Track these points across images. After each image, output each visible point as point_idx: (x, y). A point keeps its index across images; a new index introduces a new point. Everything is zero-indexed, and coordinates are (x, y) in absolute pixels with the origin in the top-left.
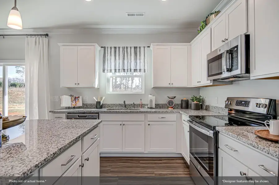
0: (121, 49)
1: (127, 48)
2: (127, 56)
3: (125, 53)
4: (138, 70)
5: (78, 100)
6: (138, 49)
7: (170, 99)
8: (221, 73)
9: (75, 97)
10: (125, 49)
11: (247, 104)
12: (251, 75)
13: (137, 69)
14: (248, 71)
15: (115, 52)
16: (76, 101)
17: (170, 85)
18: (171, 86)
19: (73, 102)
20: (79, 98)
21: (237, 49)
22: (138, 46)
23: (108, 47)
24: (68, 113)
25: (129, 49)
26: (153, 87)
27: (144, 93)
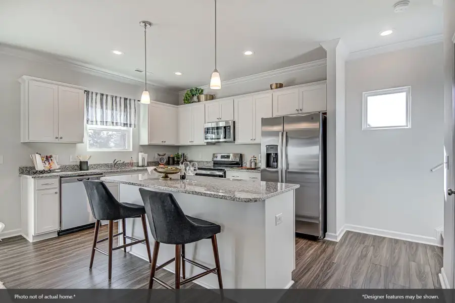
0: (109, 98)
1: (116, 97)
2: (116, 106)
3: (114, 103)
4: (129, 125)
5: (51, 160)
6: (128, 101)
7: (161, 157)
8: (220, 139)
9: (47, 156)
10: (114, 99)
11: (228, 157)
12: (236, 142)
13: (127, 124)
14: (234, 140)
15: (101, 100)
16: (49, 161)
17: (162, 143)
18: (164, 144)
19: (45, 164)
20: (52, 158)
21: (230, 128)
22: (129, 98)
23: (92, 93)
24: (61, 177)
25: (118, 99)
26: (147, 144)
27: (131, 150)
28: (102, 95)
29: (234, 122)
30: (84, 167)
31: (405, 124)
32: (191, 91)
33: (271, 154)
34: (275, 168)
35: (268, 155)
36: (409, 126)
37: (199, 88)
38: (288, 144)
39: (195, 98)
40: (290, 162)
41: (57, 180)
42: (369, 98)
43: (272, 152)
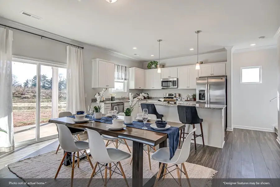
0: (120, 67)
3: (122, 69)
4: (126, 80)
6: (126, 68)
8: (170, 86)
11: (173, 95)
12: (178, 88)
15: (118, 68)
17: (139, 88)
21: (176, 81)
22: (126, 66)
24: (112, 103)
25: (123, 67)
26: (134, 89)
27: (126, 92)
28: (118, 65)
29: (178, 79)
30: (113, 99)
31: (259, 82)
32: (151, 62)
33: (201, 94)
34: (203, 100)
35: (200, 94)
36: (261, 82)
37: (156, 61)
38: (210, 89)
39: (153, 66)
40: (211, 98)
41: (110, 105)
42: (243, 70)
43: (202, 93)
